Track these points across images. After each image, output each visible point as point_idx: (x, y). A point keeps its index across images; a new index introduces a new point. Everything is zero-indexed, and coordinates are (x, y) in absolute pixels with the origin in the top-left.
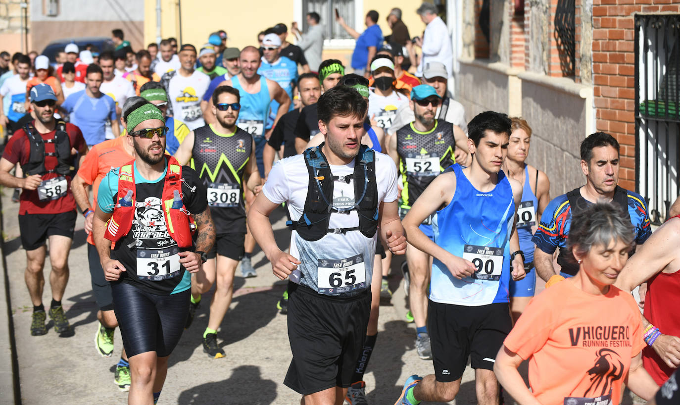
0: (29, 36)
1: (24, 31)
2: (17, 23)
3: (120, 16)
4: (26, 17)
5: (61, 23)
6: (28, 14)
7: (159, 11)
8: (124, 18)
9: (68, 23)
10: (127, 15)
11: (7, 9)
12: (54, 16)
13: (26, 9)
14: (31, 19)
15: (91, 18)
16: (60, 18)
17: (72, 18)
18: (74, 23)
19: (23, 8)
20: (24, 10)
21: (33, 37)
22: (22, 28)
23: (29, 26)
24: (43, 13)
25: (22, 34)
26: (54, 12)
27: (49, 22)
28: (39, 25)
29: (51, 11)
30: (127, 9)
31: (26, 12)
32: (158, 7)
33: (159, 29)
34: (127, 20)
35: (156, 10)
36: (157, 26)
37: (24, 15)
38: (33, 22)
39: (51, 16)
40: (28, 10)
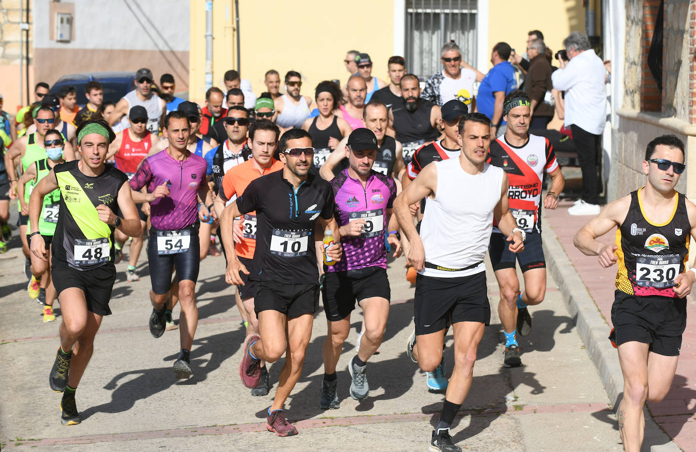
0: (31, 68)
1: (25, 62)
2: (16, 50)
3: (156, 45)
4: (27, 42)
5: (76, 52)
6: (30, 39)
7: (210, 38)
8: (162, 46)
9: (85, 51)
10: (166, 42)
11: (2, 31)
12: (67, 42)
13: (27, 31)
14: (33, 46)
15: (118, 47)
16: (75, 45)
17: (90, 46)
18: (93, 51)
19: (23, 30)
20: (25, 33)
21: (35, 70)
22: (22, 59)
23: (31, 56)
24: (52, 38)
25: (22, 65)
26: (66, 37)
27: (61, 50)
28: (45, 54)
29: (61, 35)
30: (166, 35)
31: (28, 36)
32: (209, 33)
33: (209, 62)
34: (166, 49)
35: (206, 36)
36: (207, 59)
37: (25, 39)
38: (37, 49)
39: (61, 41)
40: (30, 33)
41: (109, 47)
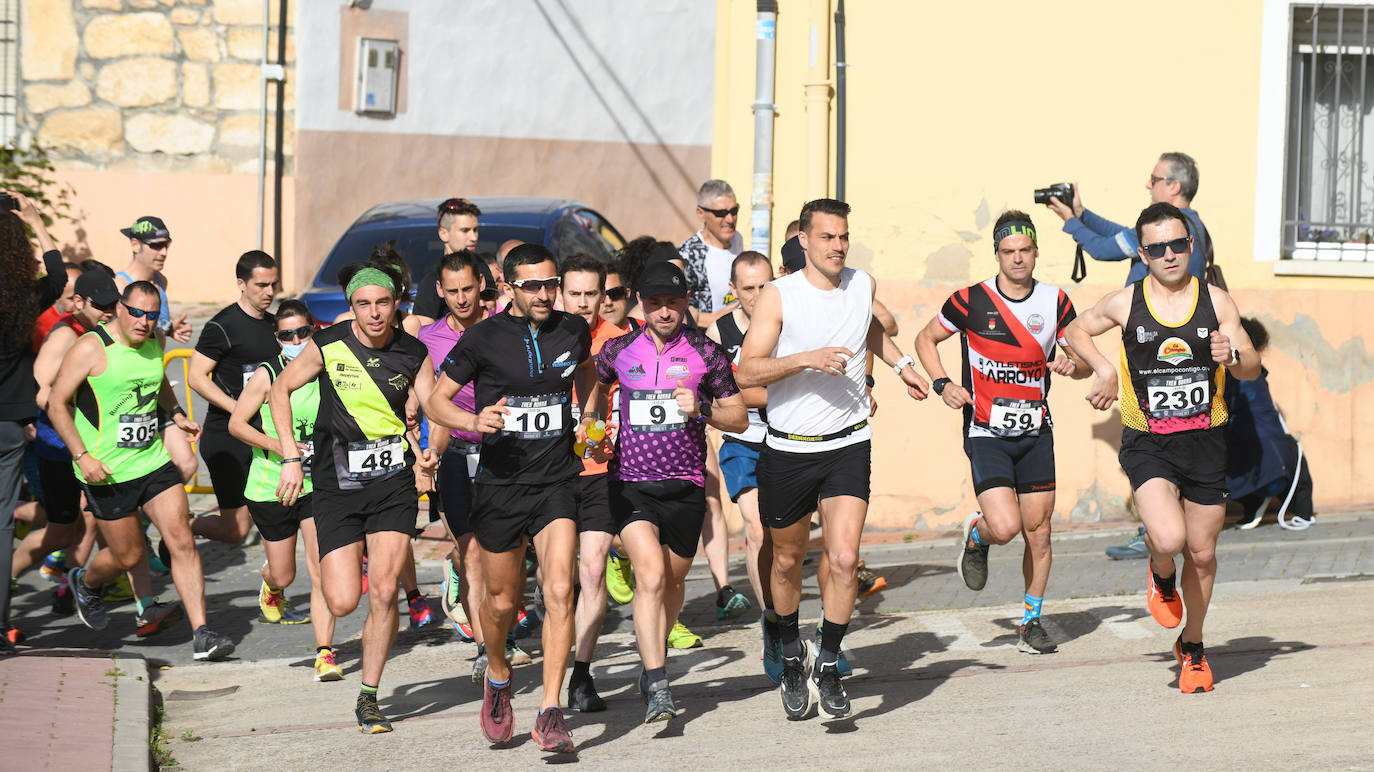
0: (288, 183)
1: (271, 166)
2: (250, 135)
3: (621, 127)
4: (280, 114)
5: (408, 142)
6: (287, 106)
7: (766, 114)
8: (636, 132)
9: (432, 141)
10: (647, 122)
11: (212, 85)
12: (386, 115)
13: (281, 85)
14: (294, 125)
15: (519, 131)
16: (406, 124)
17: (446, 127)
18: (453, 141)
19: (269, 81)
20: (273, 88)
21: (299, 187)
22: (265, 156)
23: (287, 150)
24: (344, 104)
25: (264, 173)
26: (383, 103)
27: (366, 137)
28: (328, 146)
29: (370, 98)
30: (648, 102)
31: (281, 97)
32: (765, 100)
33: (763, 177)
34: (646, 139)
35: (755, 109)
36: (756, 169)
37: (273, 106)
38: (304, 133)
39: (369, 114)
40: (288, 88)
41: (495, 132)
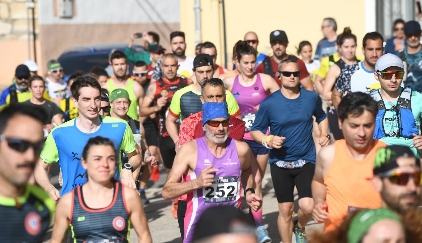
0: (38, 43)
1: (32, 37)
2: (23, 26)
3: (150, 18)
4: (34, 19)
5: (78, 27)
6: (36, 16)
7: (198, 10)
8: (156, 19)
9: (87, 26)
10: (159, 16)
11: (9, 10)
12: (70, 18)
13: (33, 9)
14: (40, 22)
15: (116, 21)
16: (77, 20)
17: (91, 20)
18: (94, 26)
19: (29, 8)
20: (31, 11)
21: (42, 44)
22: (29, 34)
23: (37, 31)
24: (55, 14)
25: (29, 40)
26: (69, 13)
27: (64, 26)
28: (50, 30)
29: (64, 12)
30: (159, 8)
31: (33, 13)
32: (197, 6)
33: (198, 32)
34: (158, 21)
35: (195, 9)
36: (196, 29)
37: (31, 16)
38: (43, 26)
39: (65, 17)
40: (36, 11)
41: (107, 21)
